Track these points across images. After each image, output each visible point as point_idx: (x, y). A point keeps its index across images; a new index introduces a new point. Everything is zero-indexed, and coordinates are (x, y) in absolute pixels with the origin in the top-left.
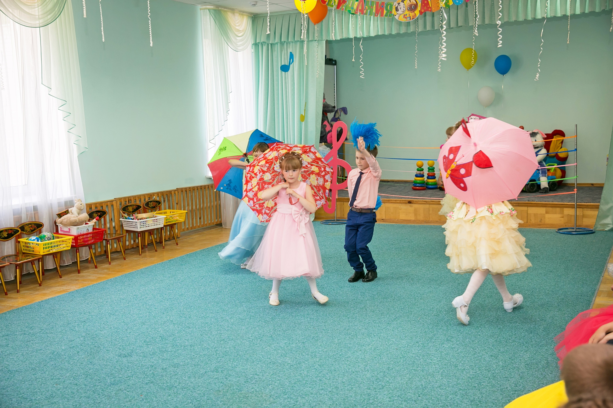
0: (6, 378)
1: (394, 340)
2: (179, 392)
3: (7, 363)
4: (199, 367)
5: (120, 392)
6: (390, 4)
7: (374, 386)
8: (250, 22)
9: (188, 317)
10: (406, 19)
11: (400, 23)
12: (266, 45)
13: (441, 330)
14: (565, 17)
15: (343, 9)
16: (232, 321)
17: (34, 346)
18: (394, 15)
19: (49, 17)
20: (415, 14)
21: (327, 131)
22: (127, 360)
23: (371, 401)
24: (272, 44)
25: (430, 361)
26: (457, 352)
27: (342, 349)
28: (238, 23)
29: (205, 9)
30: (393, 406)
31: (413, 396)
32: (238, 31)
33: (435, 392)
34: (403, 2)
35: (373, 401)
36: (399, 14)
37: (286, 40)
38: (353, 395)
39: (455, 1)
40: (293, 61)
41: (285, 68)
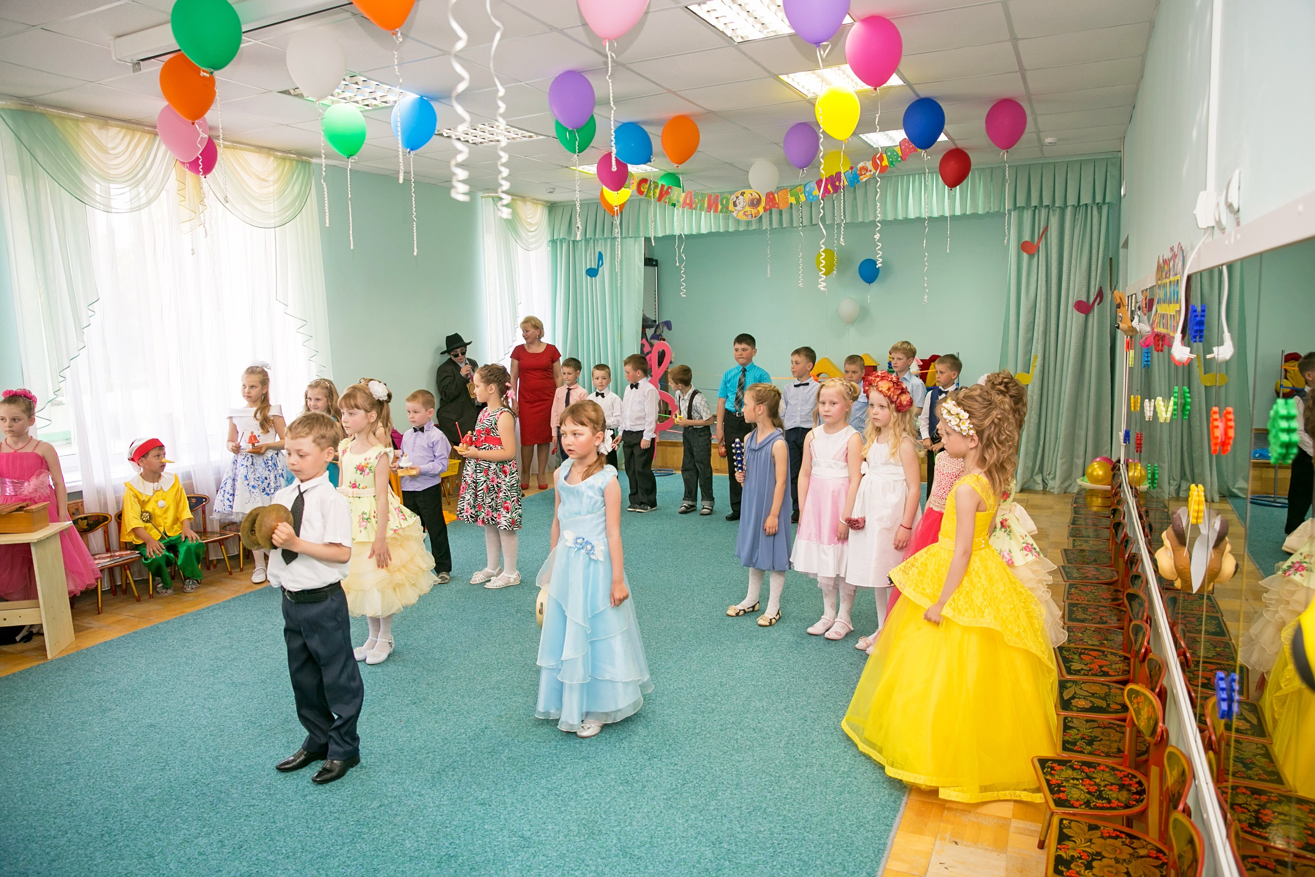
0: (230, 693)
1: (729, 643)
2: (449, 718)
3: (231, 672)
4: (475, 681)
5: (373, 716)
6: (726, 197)
7: (702, 709)
8: (546, 212)
9: (461, 609)
10: (745, 217)
11: (738, 222)
12: (567, 242)
13: (789, 629)
14: (942, 218)
15: (666, 202)
16: (519, 615)
17: (264, 649)
18: (731, 212)
19: (288, 214)
20: (758, 210)
21: (646, 352)
22: (382, 672)
23: (697, 731)
24: (574, 241)
25: (774, 672)
26: (809, 659)
27: (661, 657)
28: (530, 214)
29: (489, 197)
30: (726, 737)
31: (751, 722)
32: (531, 224)
33: (780, 717)
34: (743, 196)
35: (700, 730)
36: (737, 210)
37: (592, 237)
38: (675, 722)
39: (809, 196)
40: (602, 264)
41: (592, 273)
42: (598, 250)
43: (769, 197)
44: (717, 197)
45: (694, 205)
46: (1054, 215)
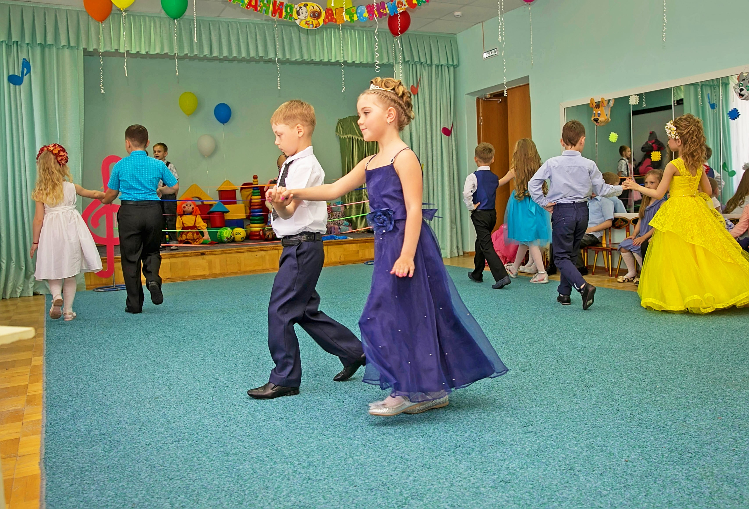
6: (291, 6)
10: (308, 26)
18: (294, 19)
34: (306, 7)
36: (300, 19)
39: (360, 17)
40: (29, 71)
41: (15, 80)
42: (23, 55)
43: (329, 13)
44: (282, 4)
45: (259, 8)
46: (425, 69)
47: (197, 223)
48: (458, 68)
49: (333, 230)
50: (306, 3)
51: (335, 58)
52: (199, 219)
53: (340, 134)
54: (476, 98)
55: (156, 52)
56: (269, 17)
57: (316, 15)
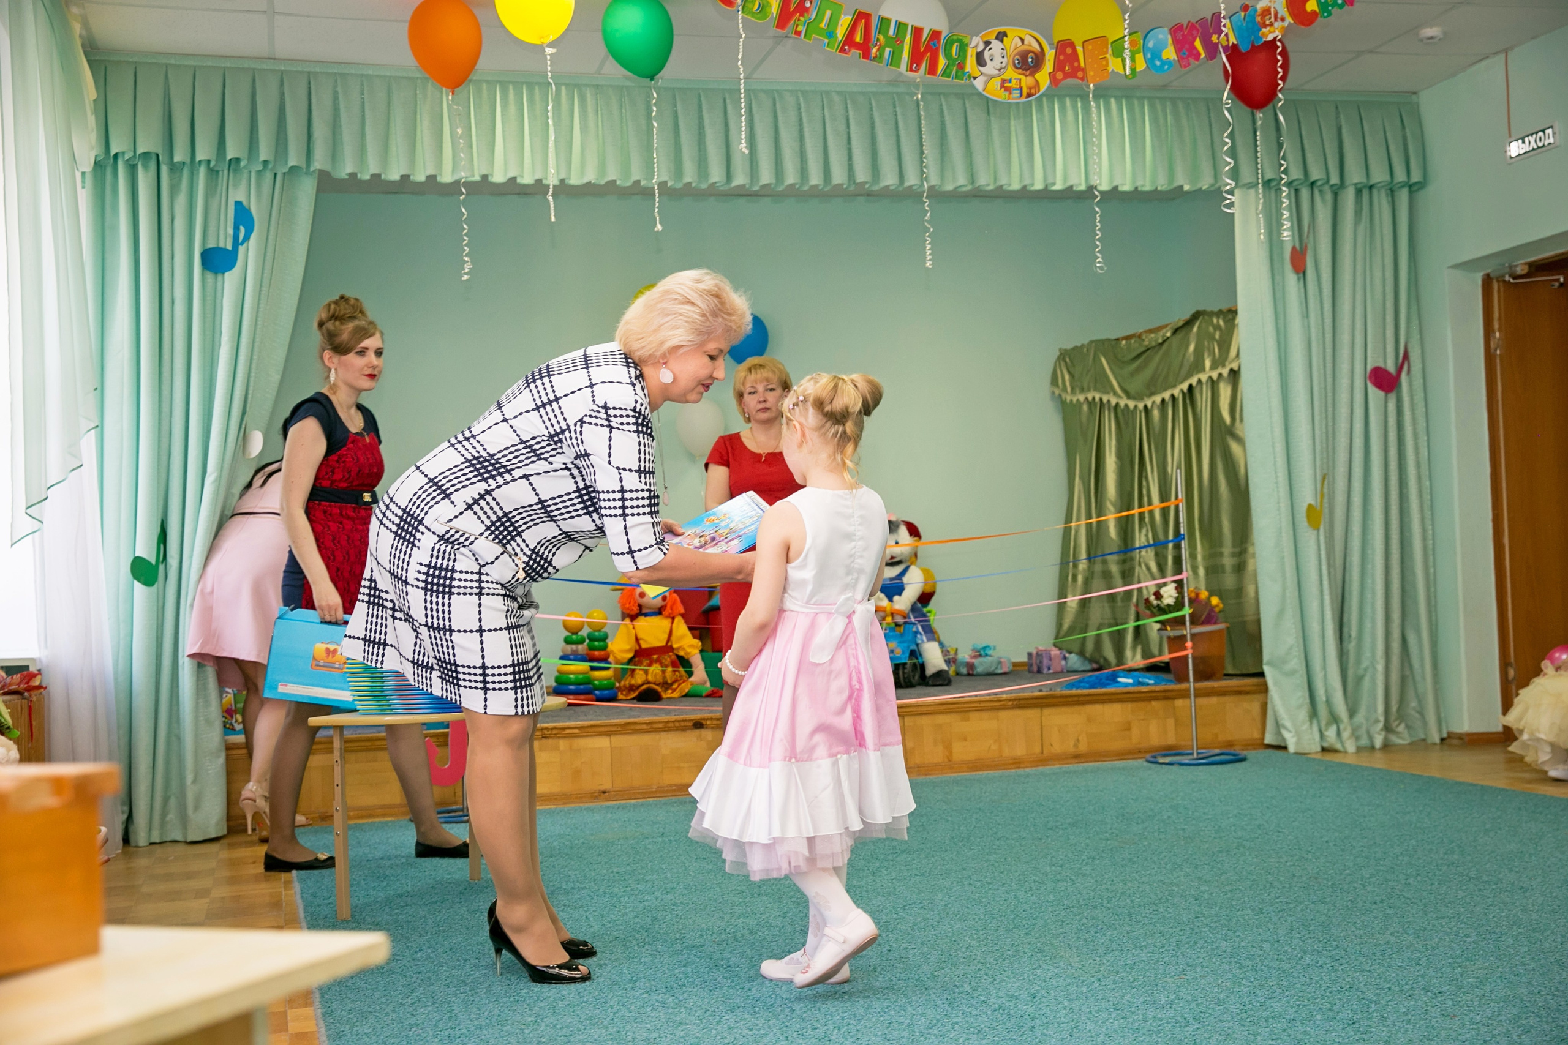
6: (960, 41)
10: (1007, 93)
15: (798, 33)
18: (970, 76)
20: (1037, 82)
34: (1002, 41)
36: (986, 75)
39: (1153, 60)
41: (218, 262)
42: (235, 197)
43: (1066, 55)
44: (935, 35)
45: (874, 50)
46: (1323, 200)
47: (673, 638)
48: (1421, 195)
49: (1046, 661)
50: (1002, 29)
51: (1065, 179)
52: (681, 628)
53: (1065, 389)
54: (1479, 278)
55: (585, 180)
56: (901, 74)
57: (1029, 62)
